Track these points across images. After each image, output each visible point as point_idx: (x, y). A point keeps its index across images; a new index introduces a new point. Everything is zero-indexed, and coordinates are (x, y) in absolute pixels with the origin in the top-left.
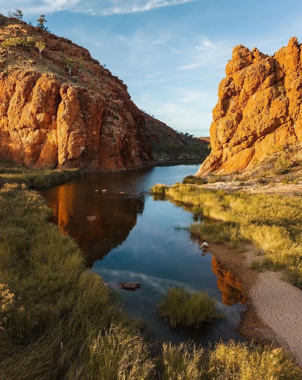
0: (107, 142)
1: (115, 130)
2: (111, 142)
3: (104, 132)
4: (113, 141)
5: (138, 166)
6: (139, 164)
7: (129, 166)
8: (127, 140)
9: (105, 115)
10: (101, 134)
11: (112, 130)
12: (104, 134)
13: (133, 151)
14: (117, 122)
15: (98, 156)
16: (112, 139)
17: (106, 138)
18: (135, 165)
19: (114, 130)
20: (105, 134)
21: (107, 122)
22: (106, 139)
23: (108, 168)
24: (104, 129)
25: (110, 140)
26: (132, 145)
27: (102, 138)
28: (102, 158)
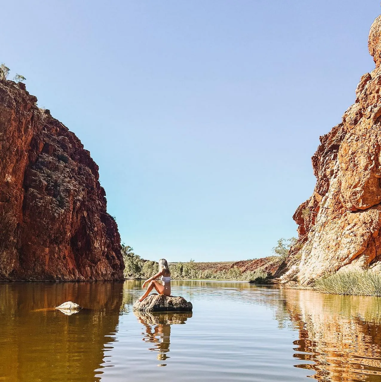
0: (42, 205)
1: (63, 180)
2: (52, 207)
3: (35, 181)
4: (59, 206)
5: (106, 275)
6: (106, 272)
7: (89, 274)
8: (85, 214)
9: (37, 148)
10: (26, 186)
11: (56, 181)
12: (33, 188)
13: (97, 240)
14: (66, 167)
15: (18, 241)
16: (54, 199)
17: (39, 196)
18: (100, 272)
19: (59, 181)
20: (39, 187)
21: (43, 163)
22: (41, 199)
23: (43, 271)
24: (35, 175)
25: (51, 202)
26: (94, 227)
27: (30, 195)
28: (28, 245)
